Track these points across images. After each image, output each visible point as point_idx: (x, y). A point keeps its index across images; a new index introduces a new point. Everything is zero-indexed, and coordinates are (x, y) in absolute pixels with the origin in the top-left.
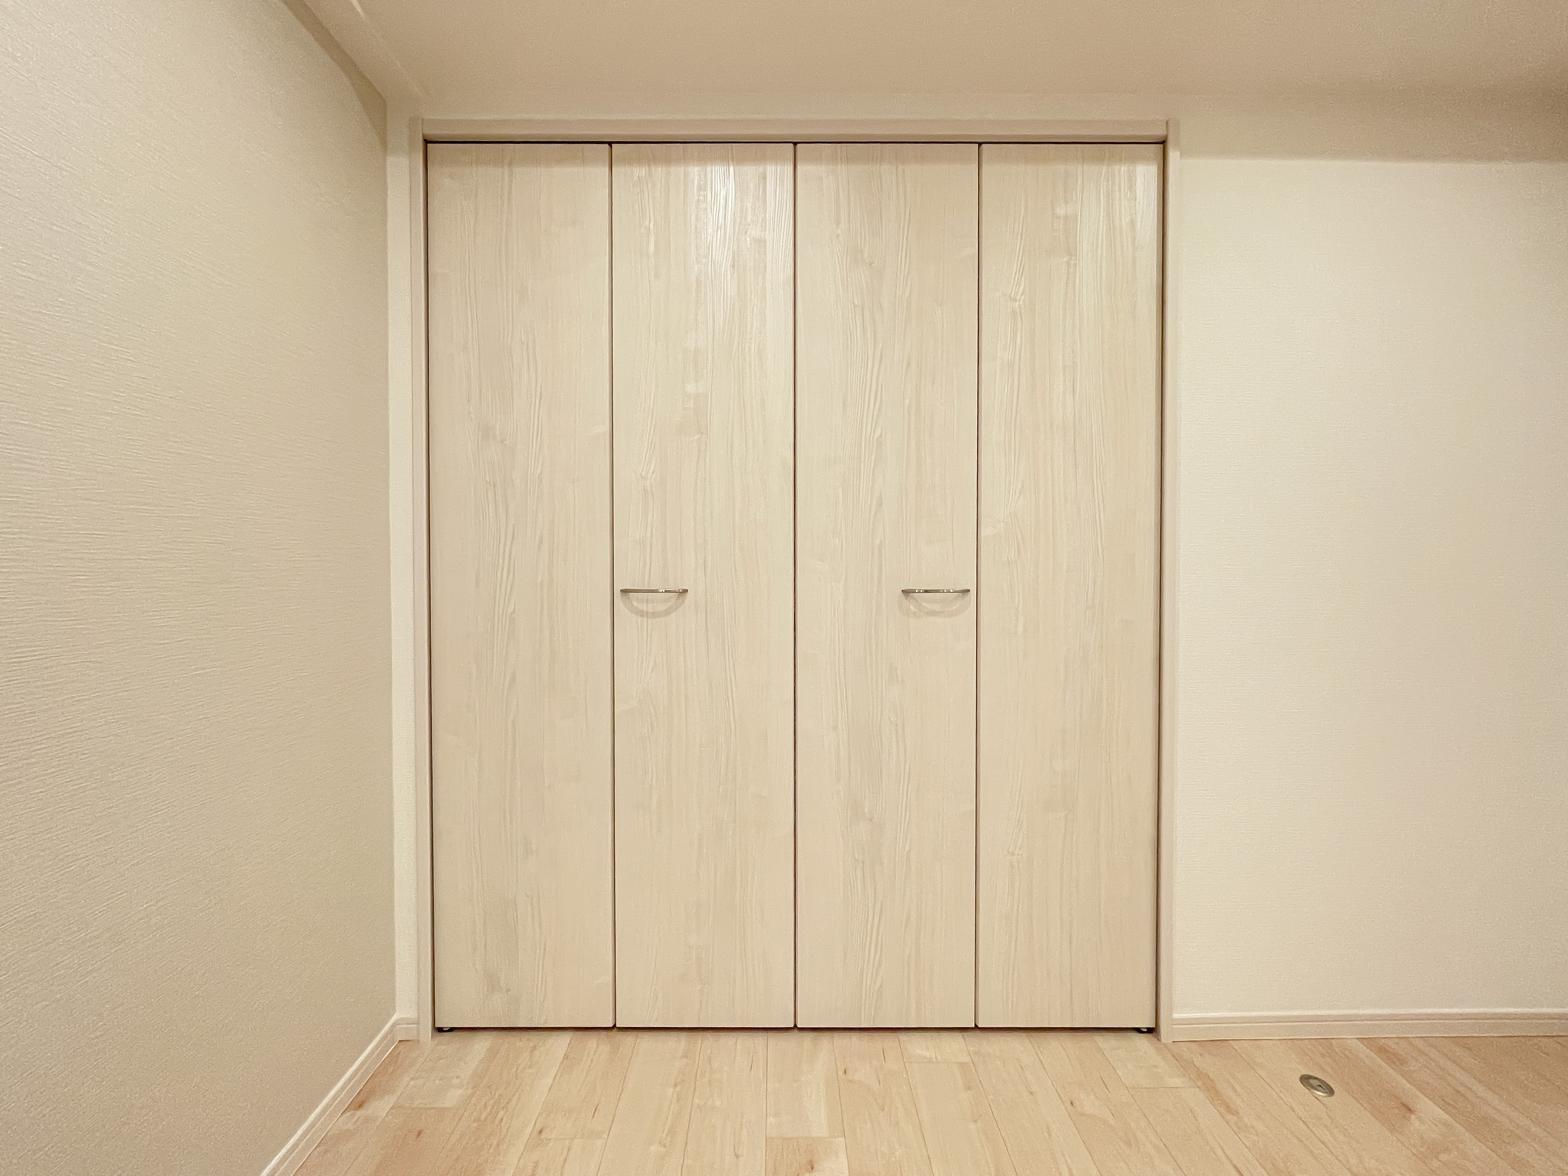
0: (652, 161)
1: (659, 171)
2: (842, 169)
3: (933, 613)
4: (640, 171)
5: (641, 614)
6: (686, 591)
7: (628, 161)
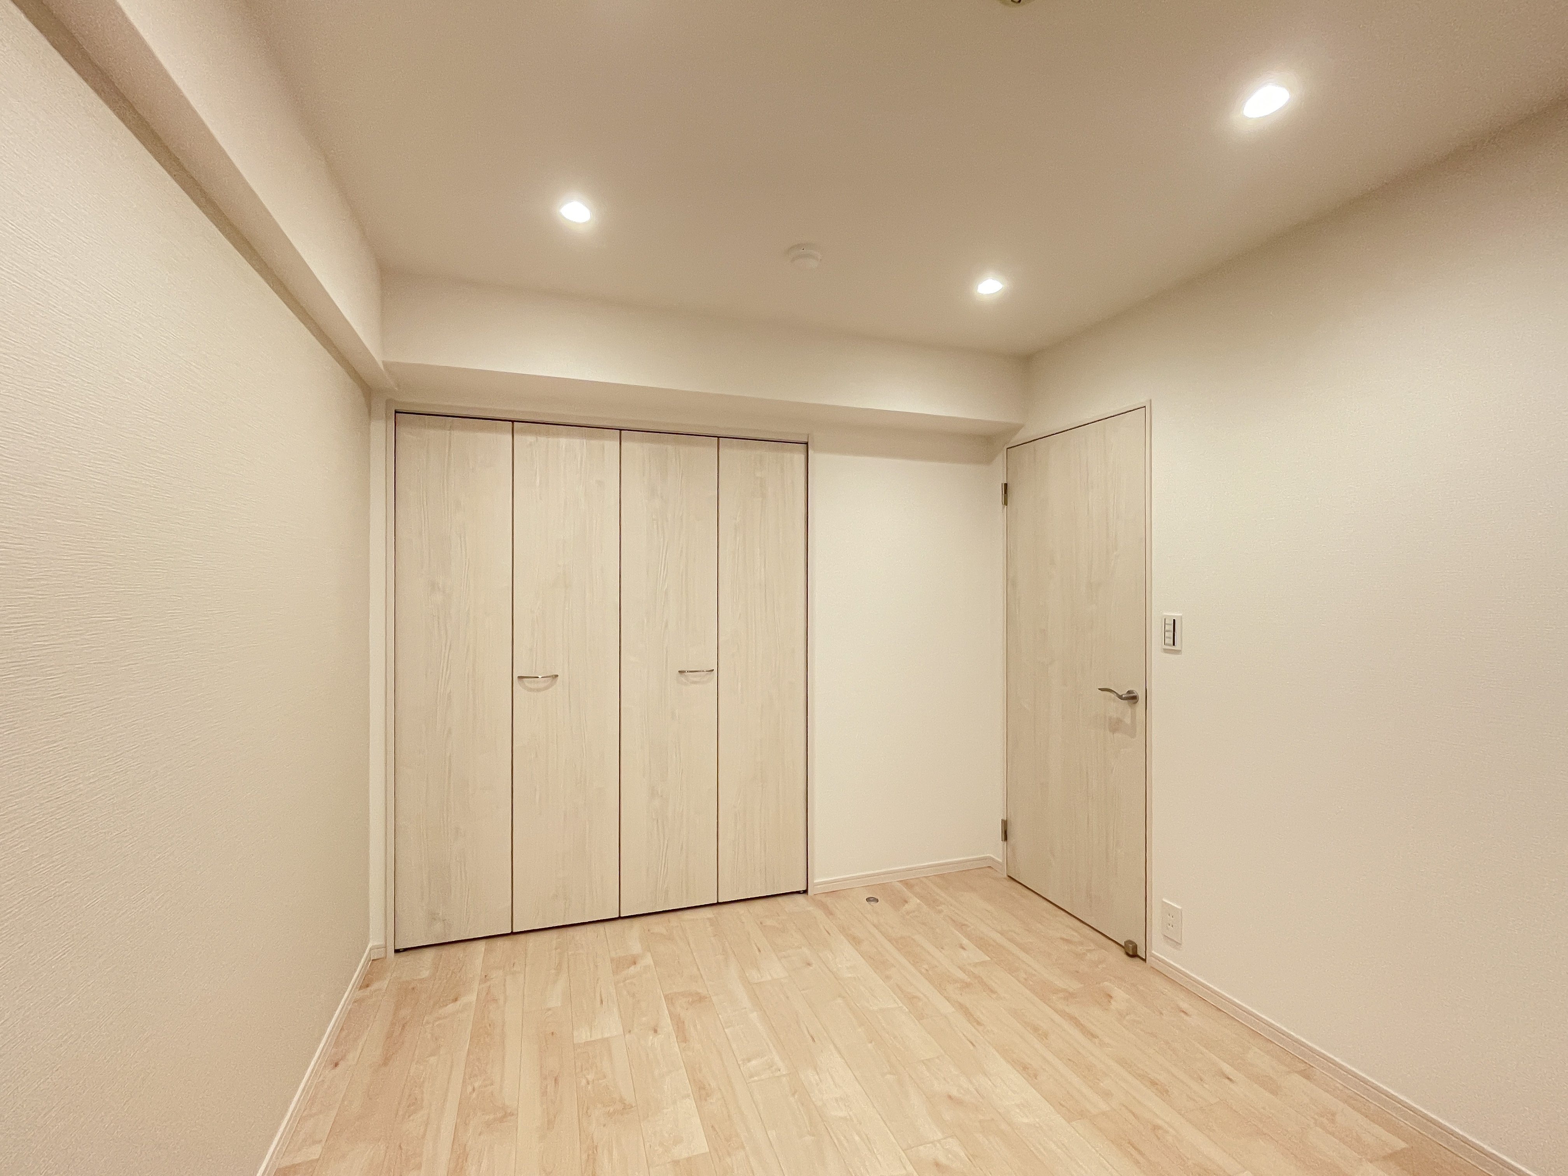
0: (538, 433)
1: (542, 439)
2: (647, 445)
3: (695, 683)
4: (530, 439)
5: (531, 690)
6: (557, 676)
7: (523, 432)
